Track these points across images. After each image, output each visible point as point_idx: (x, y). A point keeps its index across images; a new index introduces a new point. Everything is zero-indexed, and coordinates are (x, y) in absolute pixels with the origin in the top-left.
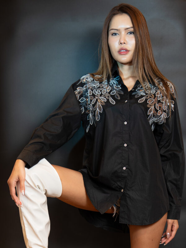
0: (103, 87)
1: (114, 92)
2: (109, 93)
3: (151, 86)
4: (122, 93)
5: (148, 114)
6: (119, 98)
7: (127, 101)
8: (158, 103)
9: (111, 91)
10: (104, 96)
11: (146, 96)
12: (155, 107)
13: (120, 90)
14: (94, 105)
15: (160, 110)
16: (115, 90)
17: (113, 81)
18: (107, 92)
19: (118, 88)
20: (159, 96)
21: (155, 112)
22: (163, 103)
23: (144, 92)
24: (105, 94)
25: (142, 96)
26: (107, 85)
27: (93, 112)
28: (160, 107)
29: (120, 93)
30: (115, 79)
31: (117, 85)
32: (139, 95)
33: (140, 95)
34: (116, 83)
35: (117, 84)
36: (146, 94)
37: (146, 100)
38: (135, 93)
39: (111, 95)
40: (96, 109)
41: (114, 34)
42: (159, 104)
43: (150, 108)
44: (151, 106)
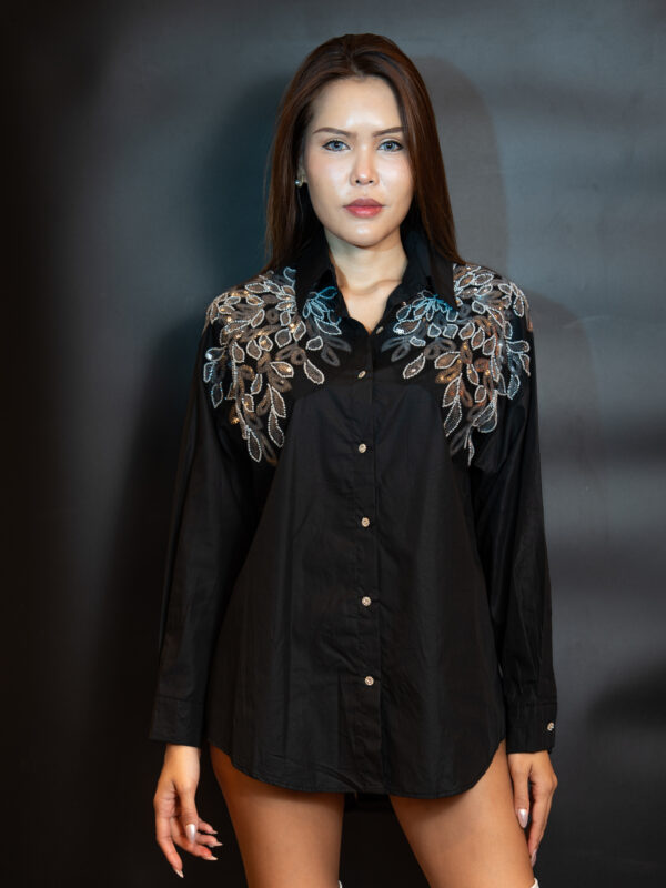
0: (279, 322)
1: (318, 343)
2: (302, 343)
3: (444, 307)
4: (347, 347)
5: (444, 406)
6: (336, 363)
7: (364, 373)
8: (473, 362)
9: (307, 337)
10: (284, 354)
11: (428, 351)
12: (465, 378)
13: (338, 336)
14: (258, 398)
15: (481, 383)
16: (322, 334)
17: (313, 303)
18: (293, 341)
19: (330, 329)
20: (473, 335)
21: (468, 394)
22: (489, 357)
23: (422, 333)
24: (287, 349)
25: (415, 352)
26: (292, 316)
27: (259, 421)
28: (481, 374)
29: (338, 347)
30: (319, 295)
31: (326, 319)
32: (403, 349)
33: (407, 348)
34: (322, 311)
35: (326, 314)
36: (429, 340)
37: (430, 363)
38: (390, 341)
39: (308, 352)
40: (265, 411)
41: (330, 146)
42: (477, 363)
43: (447, 385)
44: (449, 375)
